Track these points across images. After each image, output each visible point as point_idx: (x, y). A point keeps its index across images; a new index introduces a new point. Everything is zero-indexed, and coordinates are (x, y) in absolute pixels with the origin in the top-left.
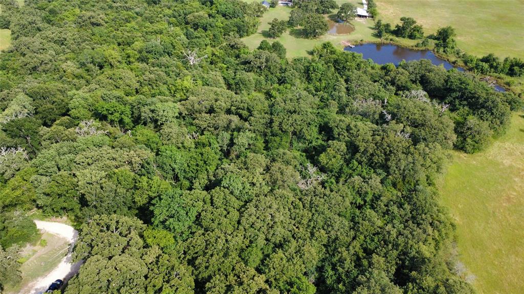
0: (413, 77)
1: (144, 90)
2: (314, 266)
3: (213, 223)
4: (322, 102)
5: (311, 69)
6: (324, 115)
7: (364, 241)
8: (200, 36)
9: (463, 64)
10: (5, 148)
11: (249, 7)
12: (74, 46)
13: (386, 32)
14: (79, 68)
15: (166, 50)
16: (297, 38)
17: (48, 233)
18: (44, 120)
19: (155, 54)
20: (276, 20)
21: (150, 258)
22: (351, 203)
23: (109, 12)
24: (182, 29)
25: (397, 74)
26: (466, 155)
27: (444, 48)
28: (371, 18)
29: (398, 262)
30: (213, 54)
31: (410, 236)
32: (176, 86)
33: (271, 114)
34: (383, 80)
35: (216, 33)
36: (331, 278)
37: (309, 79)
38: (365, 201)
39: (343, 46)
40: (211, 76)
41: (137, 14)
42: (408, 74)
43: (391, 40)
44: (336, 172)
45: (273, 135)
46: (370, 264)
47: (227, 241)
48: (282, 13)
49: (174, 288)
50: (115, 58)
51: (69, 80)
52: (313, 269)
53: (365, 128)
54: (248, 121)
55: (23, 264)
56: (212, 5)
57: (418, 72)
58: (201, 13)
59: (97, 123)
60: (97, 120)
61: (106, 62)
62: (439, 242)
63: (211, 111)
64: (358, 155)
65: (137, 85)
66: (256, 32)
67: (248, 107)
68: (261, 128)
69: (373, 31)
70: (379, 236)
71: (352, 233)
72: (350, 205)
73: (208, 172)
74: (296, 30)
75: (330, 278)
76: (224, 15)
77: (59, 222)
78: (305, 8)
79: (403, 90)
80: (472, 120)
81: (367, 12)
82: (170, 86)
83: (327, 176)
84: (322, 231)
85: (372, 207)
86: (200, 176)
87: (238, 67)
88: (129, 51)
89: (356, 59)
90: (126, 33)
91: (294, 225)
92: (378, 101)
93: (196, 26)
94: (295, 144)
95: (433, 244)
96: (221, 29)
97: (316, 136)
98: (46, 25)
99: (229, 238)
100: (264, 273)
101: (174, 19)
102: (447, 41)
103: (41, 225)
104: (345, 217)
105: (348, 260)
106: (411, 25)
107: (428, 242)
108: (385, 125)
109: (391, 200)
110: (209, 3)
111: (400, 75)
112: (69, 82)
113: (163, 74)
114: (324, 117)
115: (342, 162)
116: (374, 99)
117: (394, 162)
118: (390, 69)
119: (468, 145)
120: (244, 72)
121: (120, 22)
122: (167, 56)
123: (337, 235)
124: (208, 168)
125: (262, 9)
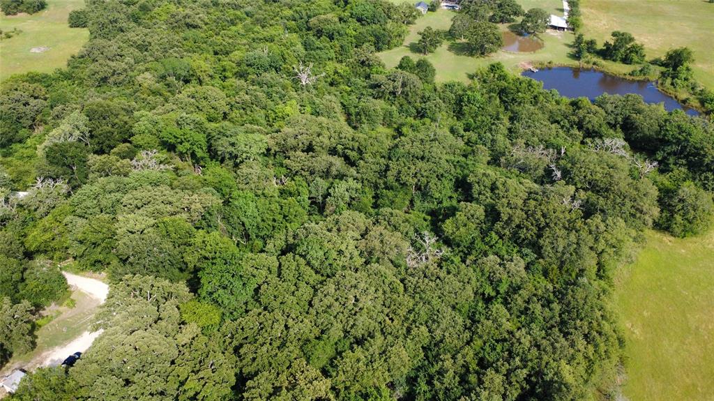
0: (611, 119)
1: (234, 115)
2: (405, 376)
3: (275, 300)
4: (468, 145)
5: (466, 99)
6: (465, 165)
7: (482, 349)
8: (323, 47)
9: (698, 105)
10: (42, 179)
11: (396, 9)
12: (159, 53)
13: (589, 52)
14: (158, 82)
15: (273, 64)
16: (458, 55)
17: (80, 291)
18: (101, 145)
19: (258, 68)
20: (430, 28)
21: (184, 338)
22: (476, 293)
23: (212, 11)
24: (302, 37)
25: (588, 113)
26: (672, 238)
27: (673, 78)
28: (570, 32)
29: (524, 385)
30: (336, 72)
31: (549, 349)
32: (276, 113)
33: (390, 159)
34: (566, 121)
35: (345, 43)
36: (424, 395)
37: (459, 114)
38: (498, 292)
39: (521, 69)
40: (324, 102)
41: (247, 14)
42: (604, 114)
43: (594, 64)
44: (464, 246)
45: (387, 188)
46: (480, 382)
47: (286, 327)
48: (443, 19)
49: (202, 382)
50: (205, 71)
51: (143, 96)
52: (403, 380)
53: (518, 188)
54: (356, 166)
55: (42, 328)
56: (346, 5)
57: (619, 112)
58: (329, 16)
59: (164, 155)
60: (165, 151)
61: (193, 75)
62: (593, 363)
63: (310, 149)
64: (498, 225)
65: (226, 109)
66: (401, 44)
67: (358, 147)
68: (373, 177)
69: (569, 50)
70: (505, 344)
71: (467, 335)
72: (473, 295)
73: (287, 230)
74: (460, 44)
75: (422, 395)
76: (360, 20)
77: (96, 278)
78: (474, 14)
79: (593, 137)
80: (688, 189)
81: (567, 22)
82: (270, 111)
83: (451, 252)
84: (423, 328)
85: (505, 303)
86: (277, 235)
87: (365, 92)
88: (226, 62)
89: (532, 89)
90: (227, 39)
91: (387, 315)
92: (551, 150)
93: (319, 33)
94: (418, 203)
95: (584, 364)
96: (353, 38)
97: (450, 194)
98: (133, 24)
99: (290, 323)
100: (331, 376)
101: (293, 22)
102: (678, 69)
103: (73, 279)
104: (460, 311)
105: (451, 373)
106: (627, 43)
107: (576, 361)
108: (548, 186)
109: (535, 295)
110: (342, 3)
111: (592, 115)
112: (143, 99)
113: (262, 96)
114: (464, 168)
115: (476, 234)
116: (547, 147)
117: (547, 240)
118: (582, 106)
119: (676, 224)
120: (371, 98)
121: (224, 24)
122: (274, 72)
123: (444, 336)
124: (288, 225)
125: (414, 14)
